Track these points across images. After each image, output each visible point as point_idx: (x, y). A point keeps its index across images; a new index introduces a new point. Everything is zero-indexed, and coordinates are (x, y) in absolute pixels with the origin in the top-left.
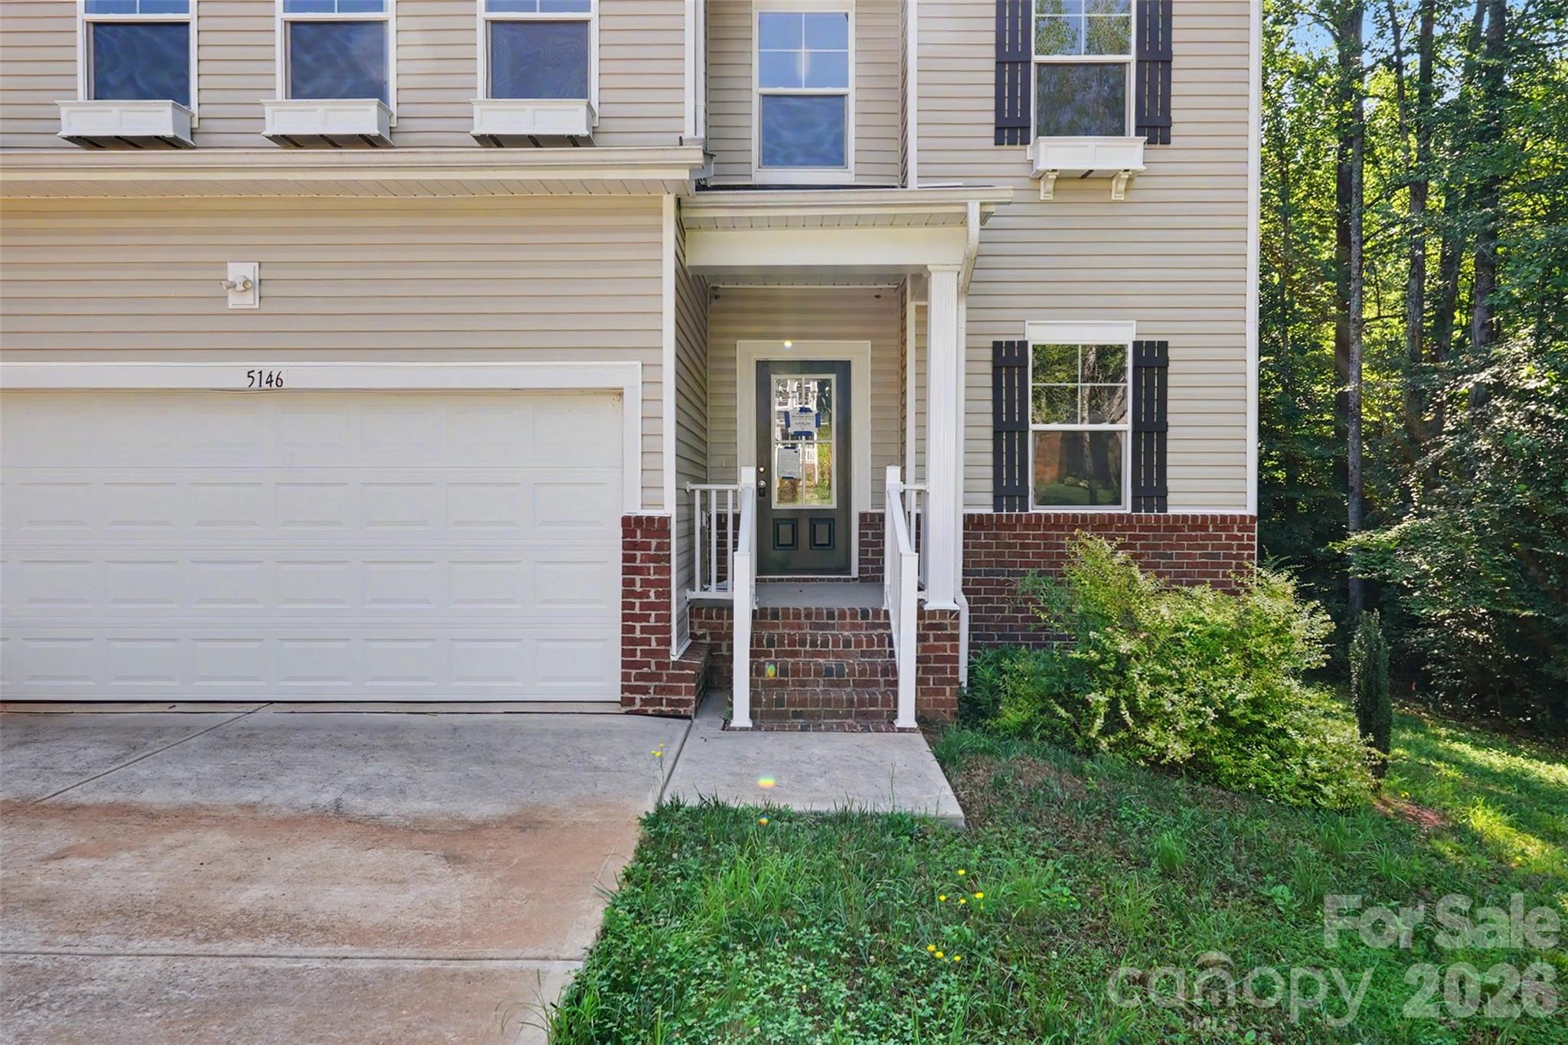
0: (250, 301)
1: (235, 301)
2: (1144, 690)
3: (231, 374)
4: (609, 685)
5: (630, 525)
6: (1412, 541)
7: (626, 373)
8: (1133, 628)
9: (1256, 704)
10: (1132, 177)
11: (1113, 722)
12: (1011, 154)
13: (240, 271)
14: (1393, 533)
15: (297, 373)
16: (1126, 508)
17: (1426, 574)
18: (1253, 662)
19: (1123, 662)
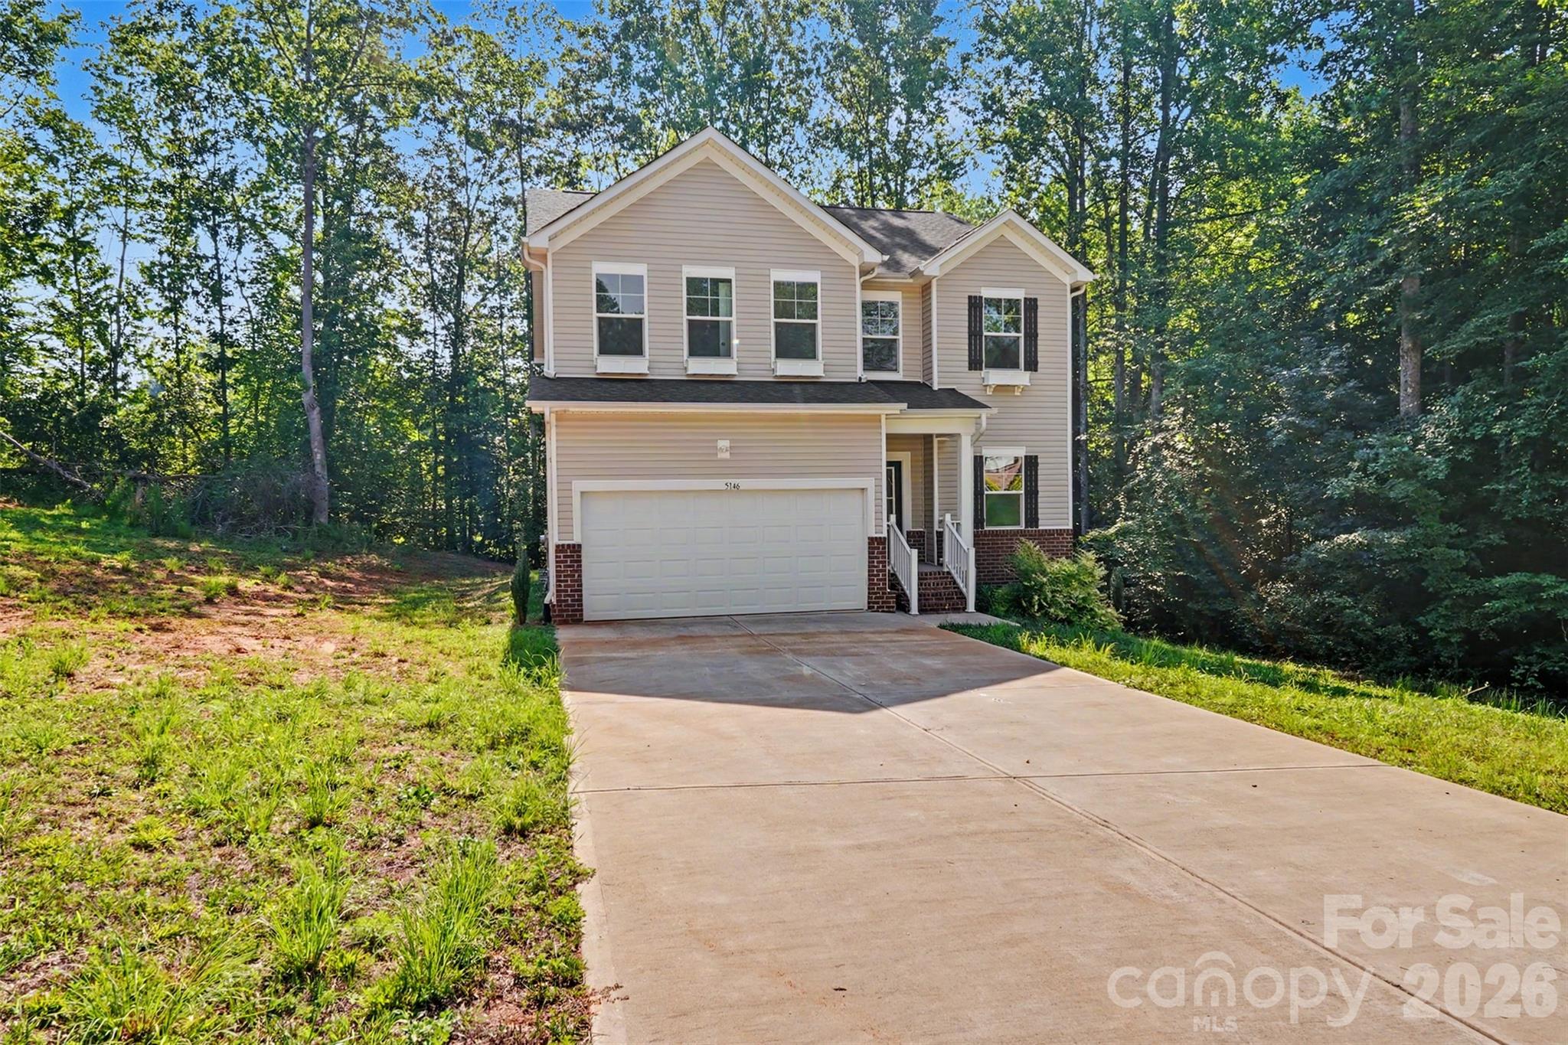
0: (727, 455)
1: (721, 456)
2: (1050, 595)
3: (719, 484)
4: (862, 602)
5: (872, 540)
6: (1124, 533)
7: (868, 483)
8: (1044, 573)
9: (1084, 599)
10: (1024, 389)
11: (1041, 607)
12: (975, 374)
13: (724, 444)
14: (1112, 530)
15: (745, 483)
16: (1022, 527)
17: (1130, 554)
18: (1083, 584)
19: (1043, 585)
